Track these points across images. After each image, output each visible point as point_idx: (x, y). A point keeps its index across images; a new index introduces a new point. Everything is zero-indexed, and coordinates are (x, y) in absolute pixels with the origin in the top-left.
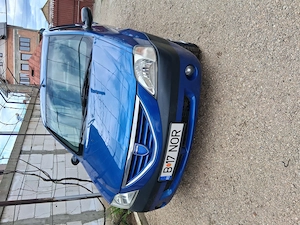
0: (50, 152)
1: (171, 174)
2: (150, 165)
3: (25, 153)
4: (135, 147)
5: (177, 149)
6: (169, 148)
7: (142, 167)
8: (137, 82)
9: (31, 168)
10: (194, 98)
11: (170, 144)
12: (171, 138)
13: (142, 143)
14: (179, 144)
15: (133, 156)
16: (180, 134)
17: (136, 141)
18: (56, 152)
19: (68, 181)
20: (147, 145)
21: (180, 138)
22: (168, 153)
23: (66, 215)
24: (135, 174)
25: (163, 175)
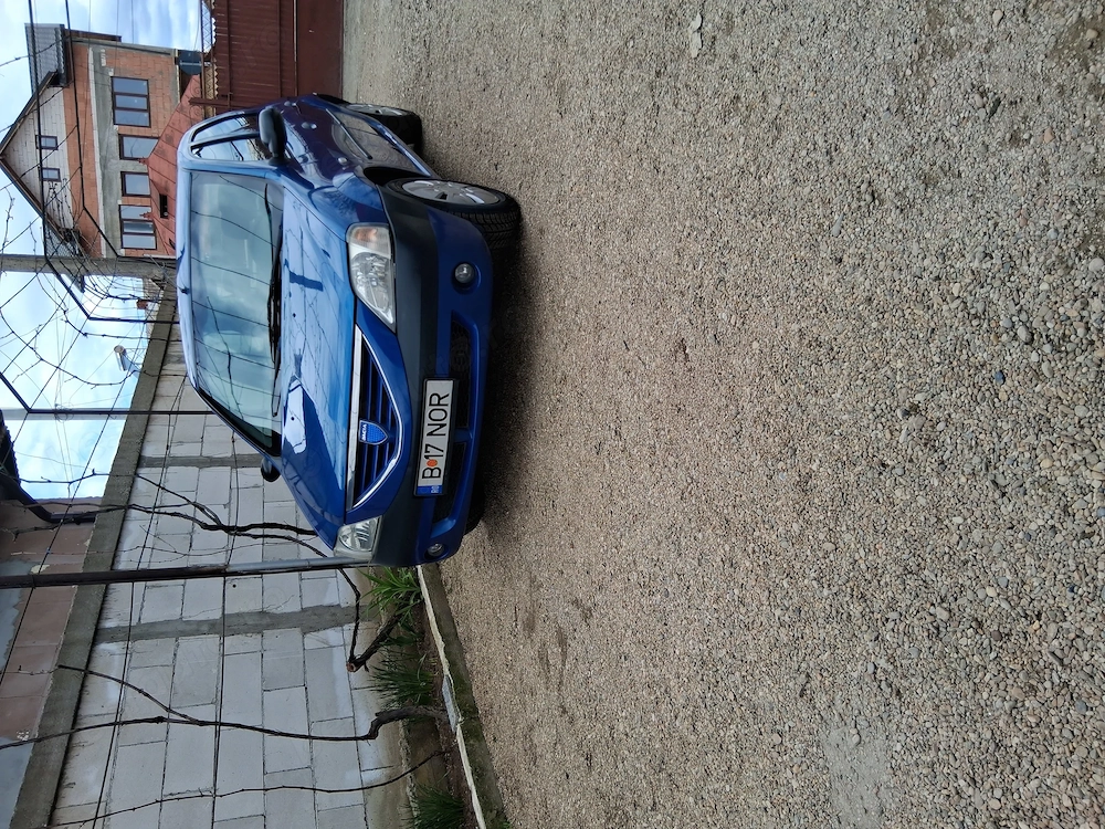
0: (221, 462)
1: (439, 482)
2: (394, 462)
3: (153, 463)
4: (360, 427)
5: (445, 430)
6: (427, 429)
7: (381, 467)
8: (356, 298)
9: (169, 499)
10: (475, 326)
11: (427, 421)
12: (428, 409)
13: (373, 419)
14: (447, 421)
15: (360, 445)
16: (448, 401)
17: (362, 416)
18: (236, 462)
19: (268, 531)
20: (384, 423)
21: (448, 409)
22: (426, 440)
23: (262, 613)
24: (369, 483)
25: (422, 482)
